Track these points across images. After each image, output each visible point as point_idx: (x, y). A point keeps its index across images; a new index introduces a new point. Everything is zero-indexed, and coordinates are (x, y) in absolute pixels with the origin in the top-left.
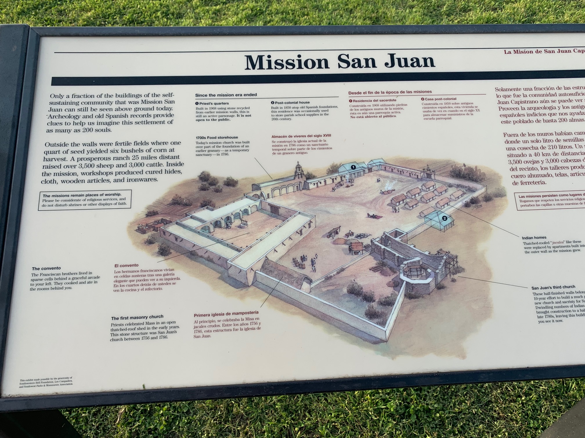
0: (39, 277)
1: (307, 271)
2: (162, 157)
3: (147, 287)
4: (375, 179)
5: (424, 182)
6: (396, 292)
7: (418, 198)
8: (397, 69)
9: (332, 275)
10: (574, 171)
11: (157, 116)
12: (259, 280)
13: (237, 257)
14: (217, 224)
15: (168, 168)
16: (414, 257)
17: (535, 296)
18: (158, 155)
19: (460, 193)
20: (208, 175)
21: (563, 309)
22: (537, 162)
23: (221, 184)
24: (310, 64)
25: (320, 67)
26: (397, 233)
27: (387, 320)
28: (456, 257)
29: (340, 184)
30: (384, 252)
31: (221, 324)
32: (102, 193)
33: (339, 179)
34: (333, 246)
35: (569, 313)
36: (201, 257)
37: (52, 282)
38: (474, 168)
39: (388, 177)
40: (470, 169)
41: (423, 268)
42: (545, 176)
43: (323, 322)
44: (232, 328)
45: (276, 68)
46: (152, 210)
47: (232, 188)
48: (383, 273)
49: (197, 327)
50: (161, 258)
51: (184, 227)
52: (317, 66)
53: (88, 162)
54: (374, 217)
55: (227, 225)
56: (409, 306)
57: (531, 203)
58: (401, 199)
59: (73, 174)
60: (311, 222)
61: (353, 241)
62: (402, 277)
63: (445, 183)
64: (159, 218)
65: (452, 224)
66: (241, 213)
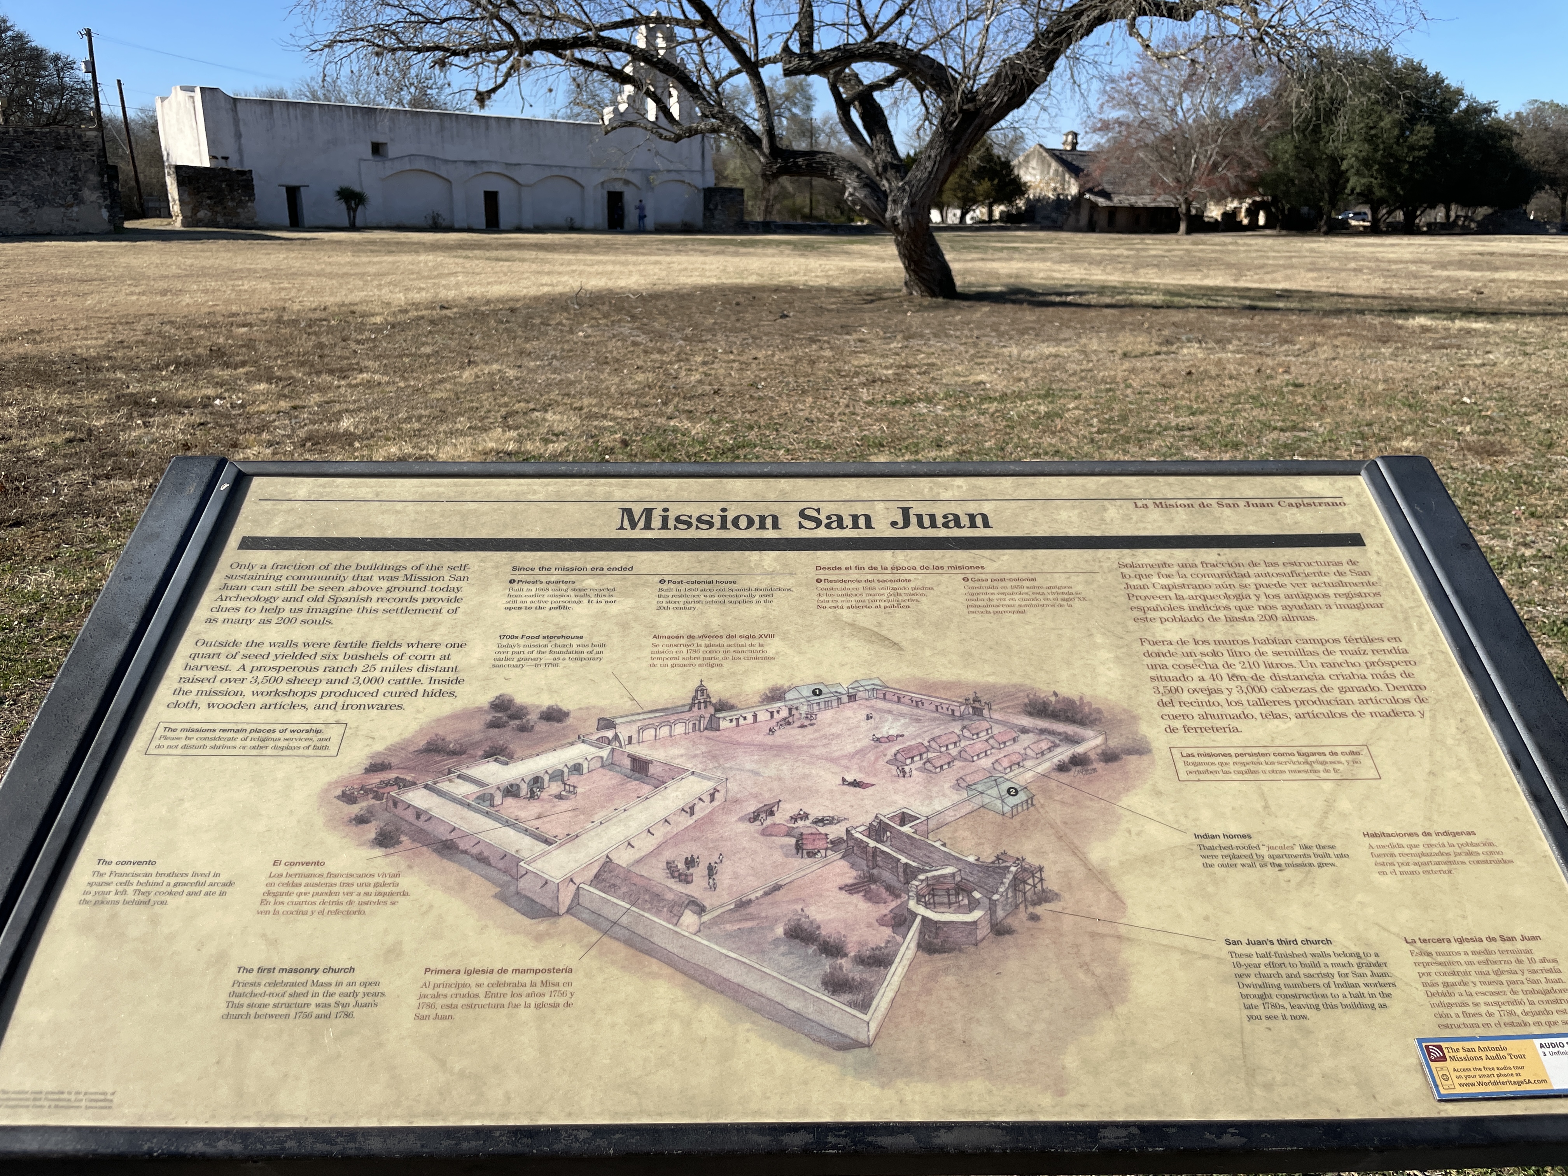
0: (106, 879)
1: (697, 889)
2: (424, 669)
3: (334, 908)
4: (863, 713)
5: (966, 723)
6: (899, 939)
7: (954, 751)
8: (913, 531)
9: (753, 897)
10: (1303, 710)
11: (429, 600)
12: (584, 900)
13: (543, 855)
14: (511, 791)
15: (429, 688)
16: (943, 866)
17: (1235, 960)
18: (415, 664)
19: (1044, 745)
20: (511, 701)
21: (1308, 991)
22: (1218, 691)
23: (533, 717)
24: (743, 523)
25: (762, 526)
26: (904, 818)
27: (872, 999)
28: (1041, 869)
29: (786, 722)
30: (874, 855)
31: (481, 991)
32: (284, 727)
33: (784, 713)
34: (762, 838)
35: (1324, 1000)
36: (465, 852)
37: (129, 890)
38: (1076, 699)
39: (890, 712)
40: (1070, 702)
41: (962, 888)
42: (1238, 717)
43: (721, 998)
44: (505, 1001)
45: (676, 528)
46: (379, 761)
47: (556, 724)
48: (870, 897)
49: (425, 996)
50: (378, 852)
51: (441, 793)
52: (757, 524)
53: (273, 674)
54: (856, 784)
55: (532, 792)
56: (926, 969)
57: (1211, 768)
58: (916, 752)
59: (236, 694)
60: (716, 790)
61: (805, 831)
62: (912, 904)
63: (1012, 727)
64: (392, 775)
65: (1030, 802)
66: (566, 770)
